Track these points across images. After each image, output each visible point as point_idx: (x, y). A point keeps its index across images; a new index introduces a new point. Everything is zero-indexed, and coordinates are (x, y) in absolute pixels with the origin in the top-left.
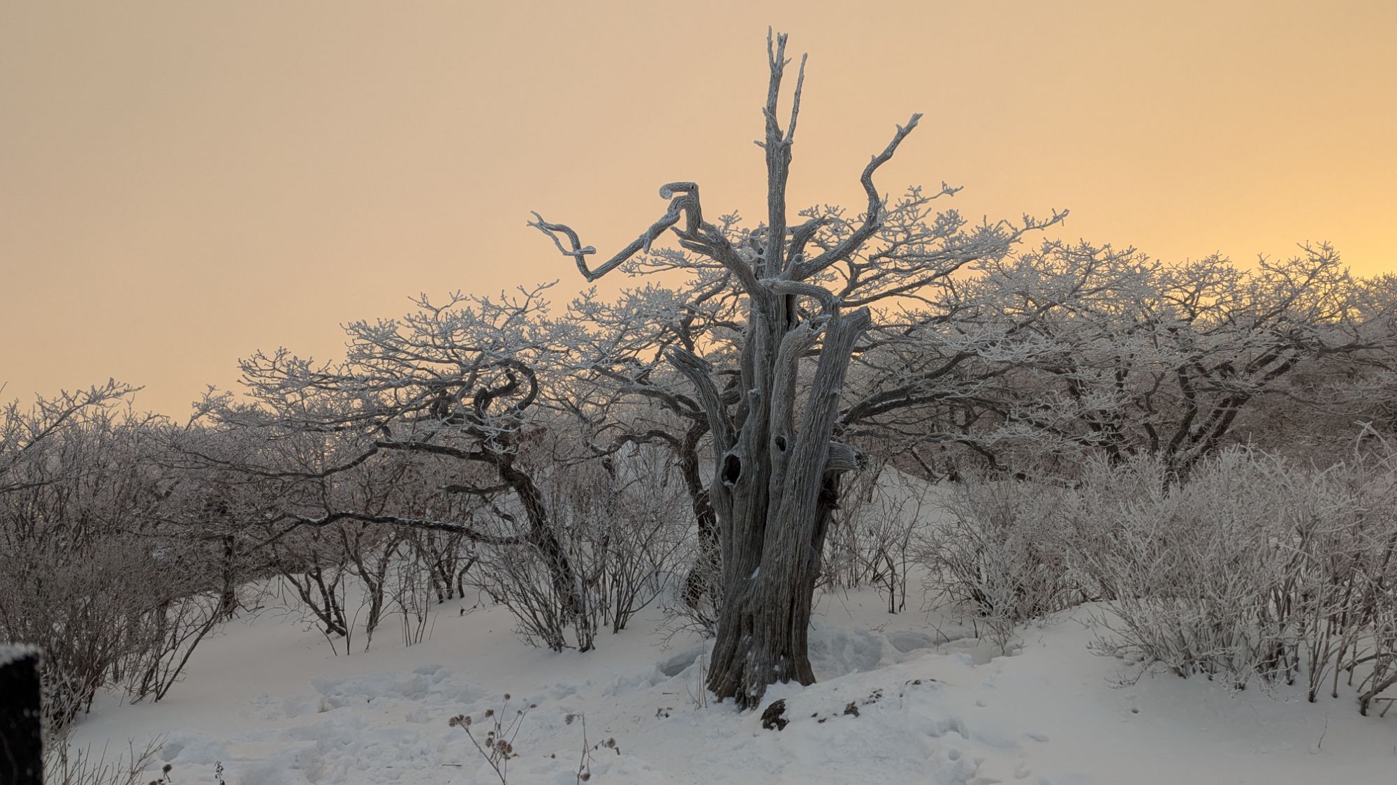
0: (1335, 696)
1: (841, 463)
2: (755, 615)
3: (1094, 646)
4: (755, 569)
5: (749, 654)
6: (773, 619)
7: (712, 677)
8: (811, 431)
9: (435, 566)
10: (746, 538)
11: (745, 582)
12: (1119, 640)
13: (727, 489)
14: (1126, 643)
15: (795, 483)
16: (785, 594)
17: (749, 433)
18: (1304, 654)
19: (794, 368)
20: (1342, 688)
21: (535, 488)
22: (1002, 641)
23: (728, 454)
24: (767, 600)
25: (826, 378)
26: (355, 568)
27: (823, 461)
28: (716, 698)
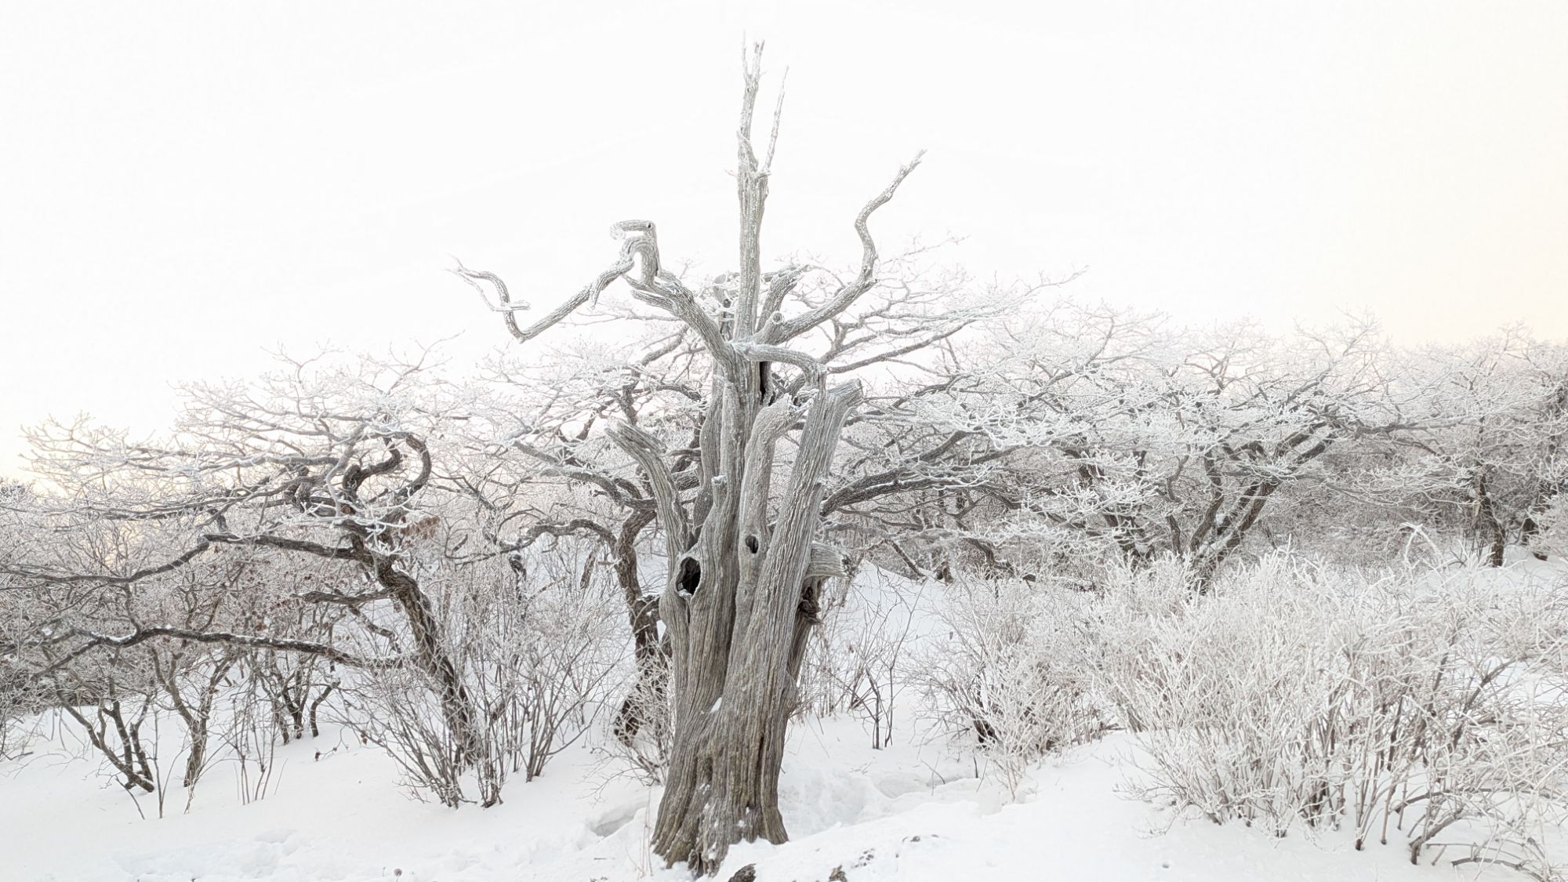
0: (1384, 842)
1: (824, 569)
2: (714, 758)
3: (1121, 788)
4: (717, 699)
5: (707, 806)
6: (737, 762)
7: (658, 837)
8: (789, 530)
9: (279, 696)
10: (706, 662)
11: (703, 717)
12: (1148, 782)
13: (682, 599)
14: (1157, 785)
15: (769, 594)
16: (753, 731)
17: (712, 530)
18: (1351, 795)
19: (769, 450)
20: (1392, 834)
21: (423, 596)
22: (1013, 784)
23: (685, 556)
24: (730, 738)
25: (809, 464)
26: (169, 701)
27: (803, 566)
28: (664, 864)
